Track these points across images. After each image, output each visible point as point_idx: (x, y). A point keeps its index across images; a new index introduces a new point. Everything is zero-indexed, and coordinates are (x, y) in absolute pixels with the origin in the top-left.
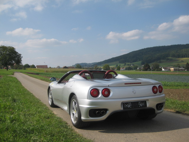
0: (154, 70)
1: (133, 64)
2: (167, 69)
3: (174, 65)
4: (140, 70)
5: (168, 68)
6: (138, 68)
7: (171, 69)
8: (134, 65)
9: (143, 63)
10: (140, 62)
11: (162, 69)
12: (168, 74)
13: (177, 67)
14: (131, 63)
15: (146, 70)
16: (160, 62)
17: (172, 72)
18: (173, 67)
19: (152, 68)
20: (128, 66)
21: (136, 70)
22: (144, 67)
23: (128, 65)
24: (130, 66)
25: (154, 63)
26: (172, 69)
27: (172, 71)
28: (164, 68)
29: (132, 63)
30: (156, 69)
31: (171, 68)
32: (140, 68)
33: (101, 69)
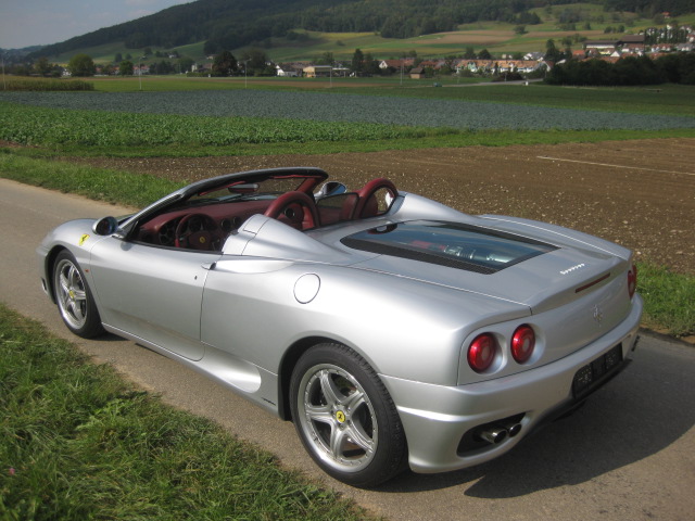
0: (251, 74)
1: (175, 53)
2: (293, 70)
3: (316, 57)
4: (202, 71)
5: (296, 67)
6: (194, 68)
7: (306, 70)
8: (178, 57)
9: (209, 50)
10: (201, 44)
11: (276, 70)
12: (302, 89)
13: (323, 64)
14: (169, 47)
15: (224, 73)
16: (269, 46)
17: (309, 80)
18: (312, 65)
19: (242, 65)
20: (159, 61)
21: (189, 75)
22: (218, 62)
23: (158, 55)
24: (166, 60)
25: (247, 49)
26: (310, 69)
27: (309, 76)
28: (282, 67)
29: (171, 50)
30: (257, 72)
31: (307, 66)
32: (200, 67)
33: (62, 69)
